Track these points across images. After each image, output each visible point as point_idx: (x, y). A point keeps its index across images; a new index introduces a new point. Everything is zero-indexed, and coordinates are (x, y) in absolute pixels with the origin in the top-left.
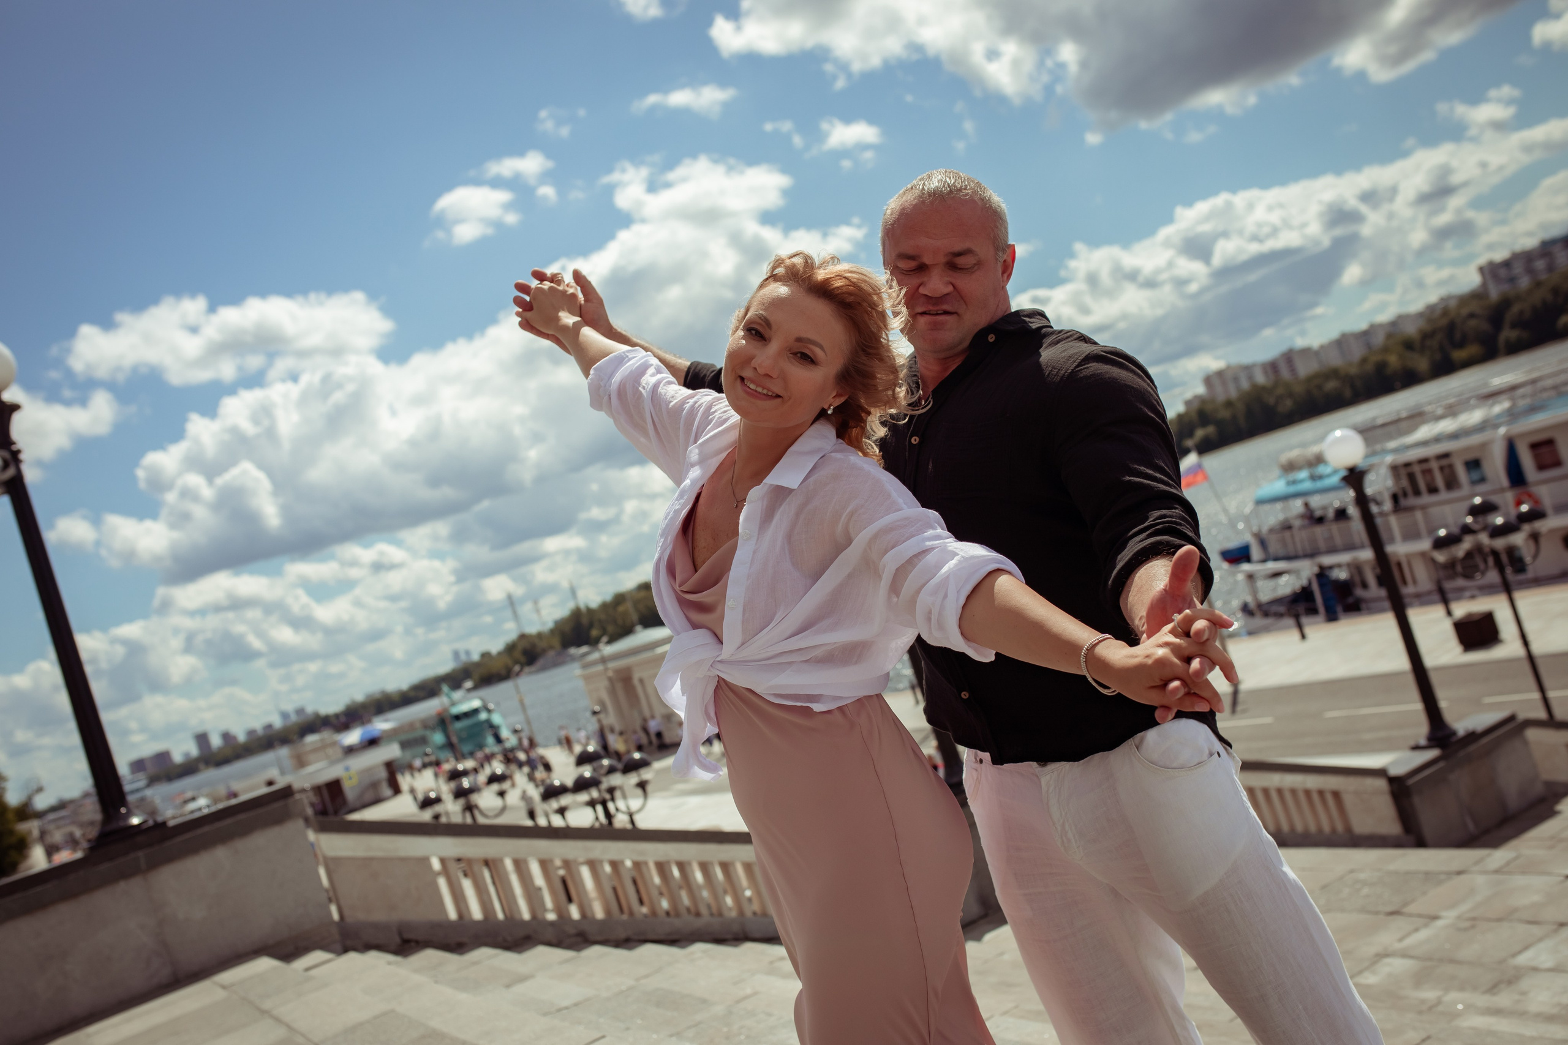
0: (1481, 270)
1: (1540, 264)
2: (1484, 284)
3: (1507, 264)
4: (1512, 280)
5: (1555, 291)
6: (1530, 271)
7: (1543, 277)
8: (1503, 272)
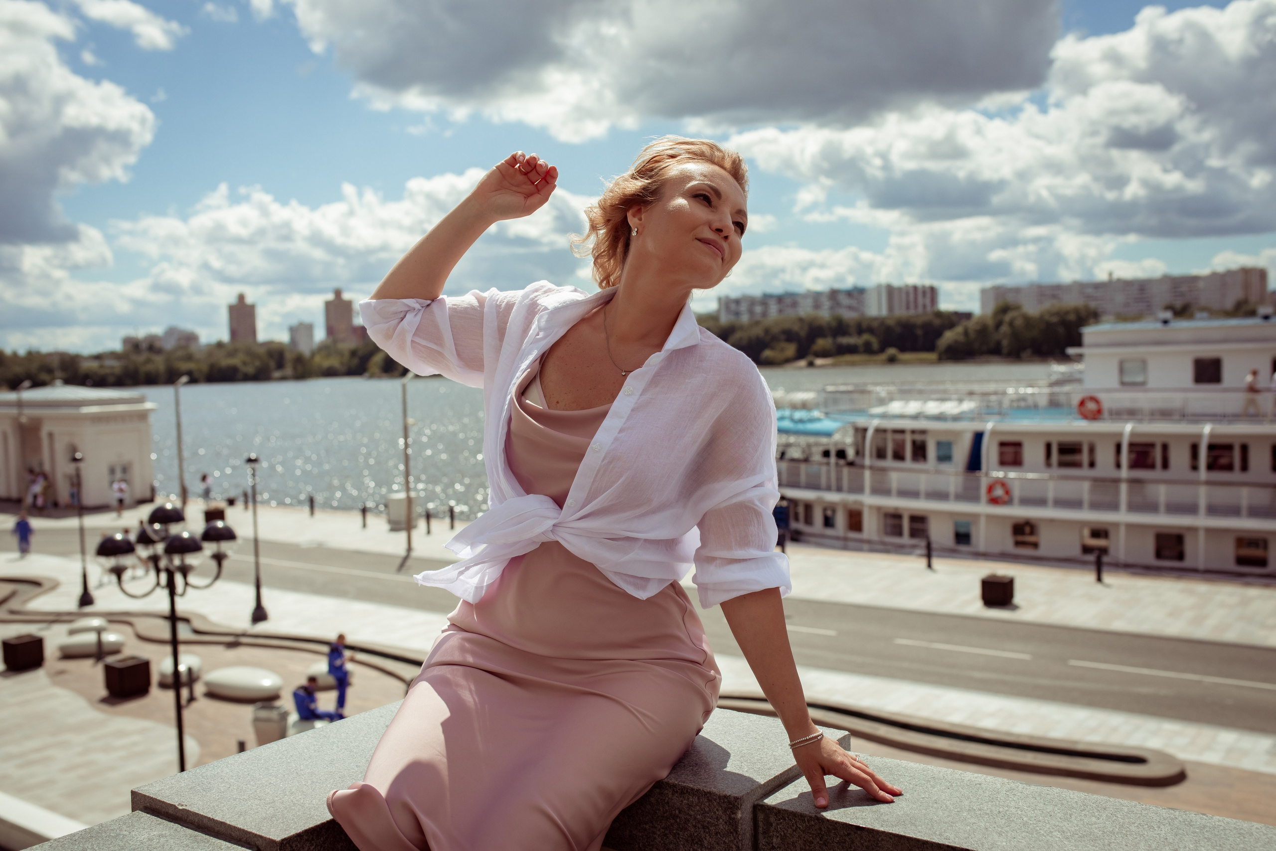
0: (720, 300)
1: (758, 309)
2: (719, 311)
3: (737, 302)
4: (737, 314)
5: (767, 331)
6: (751, 312)
7: (758, 317)
8: (733, 306)
